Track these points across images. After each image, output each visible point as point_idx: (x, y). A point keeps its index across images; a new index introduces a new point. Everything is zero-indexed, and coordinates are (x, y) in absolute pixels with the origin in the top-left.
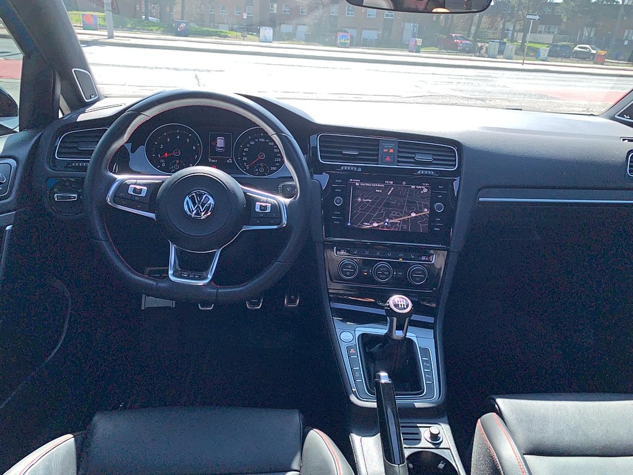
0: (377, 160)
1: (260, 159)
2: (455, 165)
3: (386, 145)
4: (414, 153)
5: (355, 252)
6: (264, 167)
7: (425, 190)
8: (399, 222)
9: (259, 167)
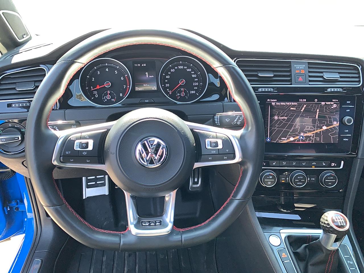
0: (290, 81)
1: (181, 85)
2: (359, 81)
3: (298, 66)
4: (322, 72)
5: (274, 164)
6: (185, 91)
7: (335, 106)
8: (313, 135)
9: (180, 92)
